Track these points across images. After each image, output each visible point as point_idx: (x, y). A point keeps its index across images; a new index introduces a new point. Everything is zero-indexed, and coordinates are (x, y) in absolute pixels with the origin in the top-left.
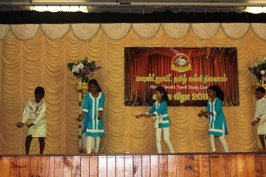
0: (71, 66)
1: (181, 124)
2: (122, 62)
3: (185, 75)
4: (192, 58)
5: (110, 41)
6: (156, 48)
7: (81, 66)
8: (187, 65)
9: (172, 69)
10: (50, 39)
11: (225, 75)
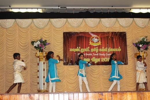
0: (33, 43)
1: (95, 75)
2: (62, 40)
3: (97, 48)
4: (101, 38)
5: (55, 29)
6: (81, 33)
7: (39, 43)
8: (98, 42)
9: (90, 44)
10: (21, 27)
11: (119, 47)
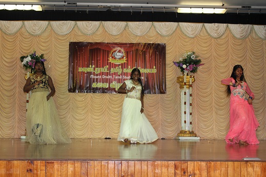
2: (67, 54)
3: (120, 67)
4: (127, 52)
5: (57, 37)
6: (97, 43)
8: (123, 58)
9: (109, 61)
10: (5, 34)
11: (154, 67)
